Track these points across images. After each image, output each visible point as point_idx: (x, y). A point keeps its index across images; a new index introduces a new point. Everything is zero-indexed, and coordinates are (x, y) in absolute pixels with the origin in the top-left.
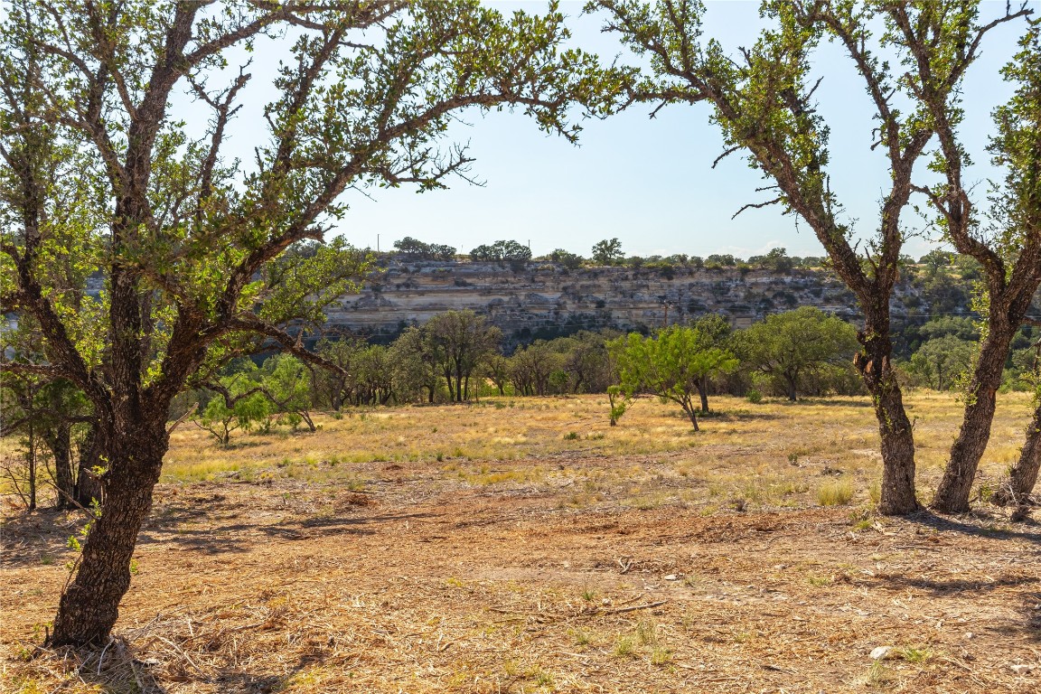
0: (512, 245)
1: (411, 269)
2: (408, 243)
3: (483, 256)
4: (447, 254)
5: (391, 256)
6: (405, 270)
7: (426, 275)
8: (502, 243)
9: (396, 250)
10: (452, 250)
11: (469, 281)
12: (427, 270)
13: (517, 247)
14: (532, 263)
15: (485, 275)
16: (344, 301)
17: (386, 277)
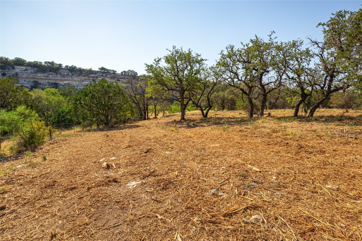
0: (133, 71)
1: (104, 75)
2: (103, 69)
3: (124, 74)
4: (114, 72)
5: (97, 72)
6: (102, 76)
7: (109, 77)
8: (130, 70)
9: (99, 70)
10: (116, 71)
11: (121, 80)
12: (109, 76)
13: (134, 72)
14: (137, 76)
15: (126, 79)
16: (84, 83)
17: (96, 77)
